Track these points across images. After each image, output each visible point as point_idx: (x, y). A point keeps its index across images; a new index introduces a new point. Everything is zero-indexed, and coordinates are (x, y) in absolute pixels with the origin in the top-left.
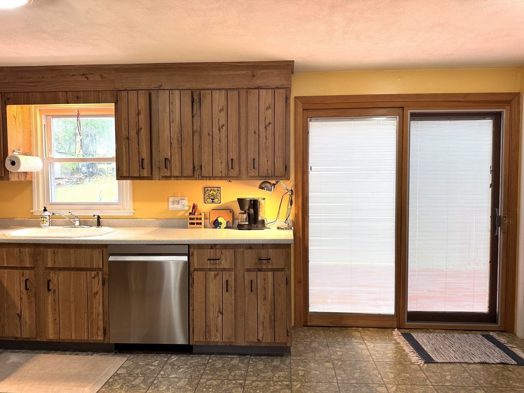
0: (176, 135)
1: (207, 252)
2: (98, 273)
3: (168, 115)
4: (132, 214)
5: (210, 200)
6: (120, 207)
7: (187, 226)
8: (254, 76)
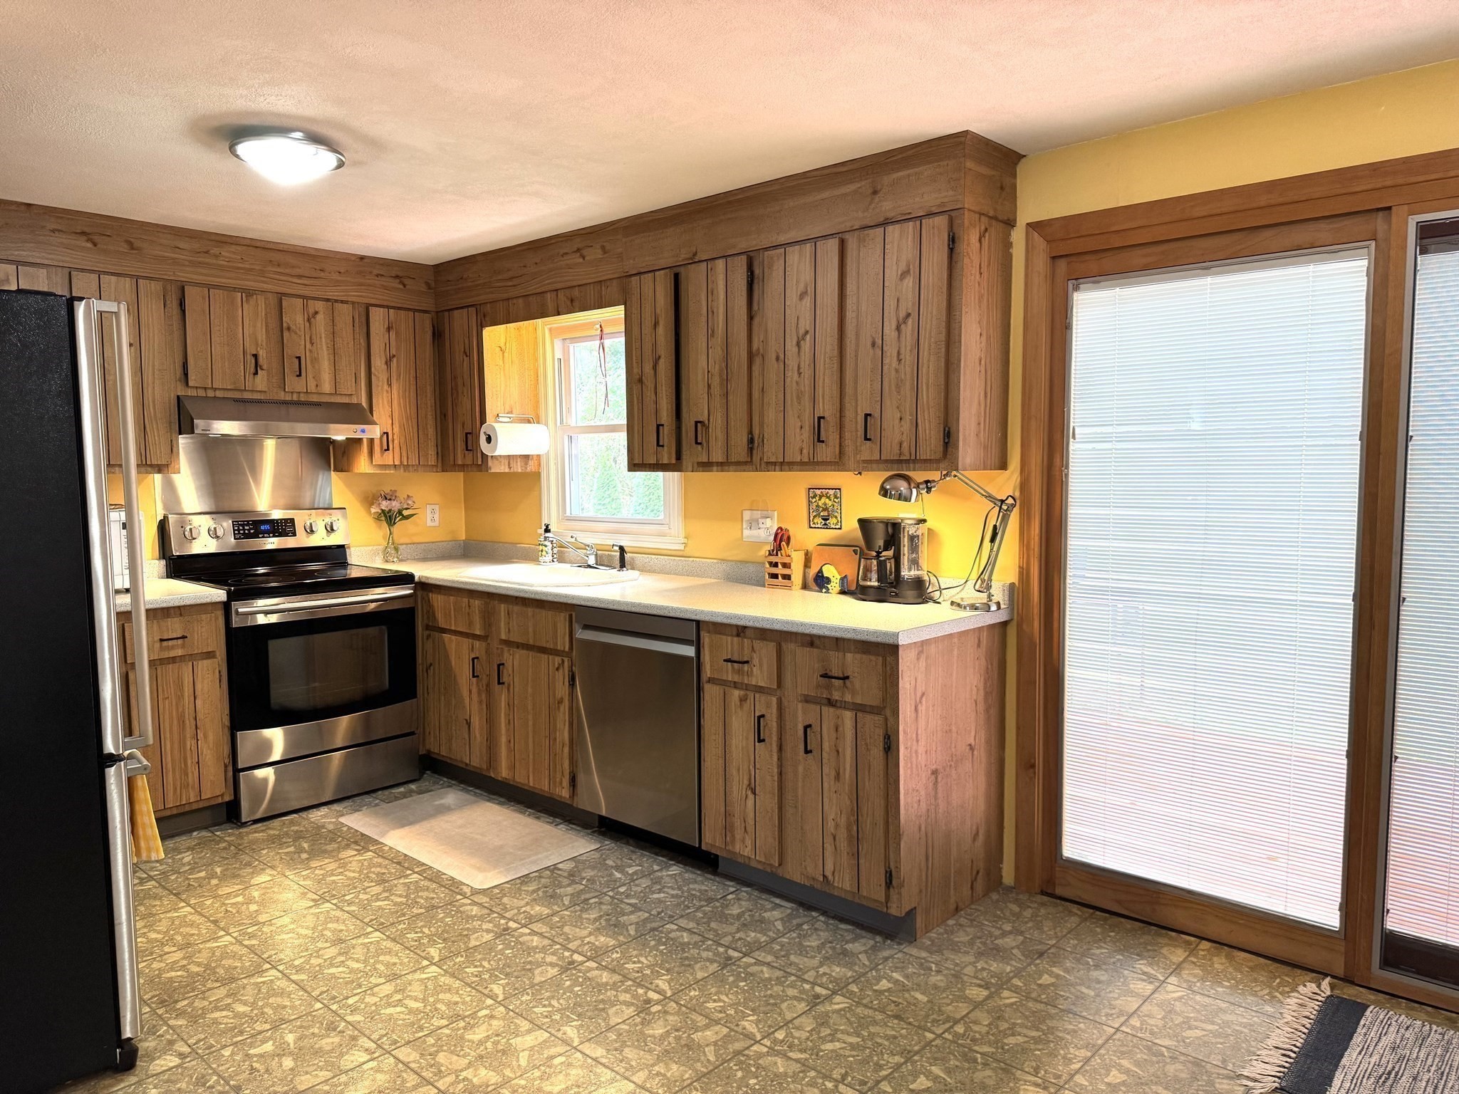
0: (717, 366)
1: (727, 642)
2: (563, 661)
3: (704, 319)
4: (682, 547)
5: (819, 521)
6: (665, 528)
7: (764, 582)
8: (875, 192)
